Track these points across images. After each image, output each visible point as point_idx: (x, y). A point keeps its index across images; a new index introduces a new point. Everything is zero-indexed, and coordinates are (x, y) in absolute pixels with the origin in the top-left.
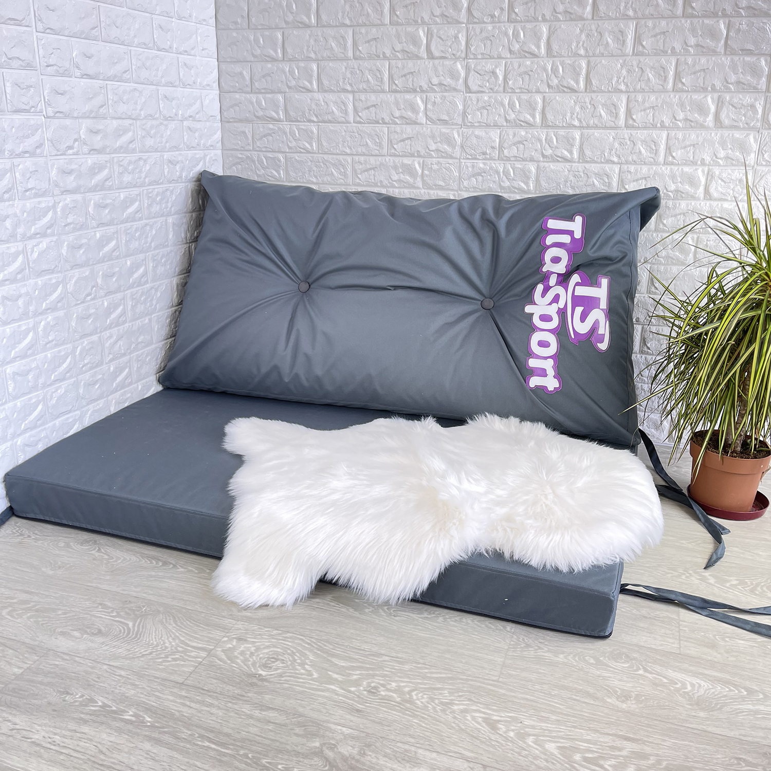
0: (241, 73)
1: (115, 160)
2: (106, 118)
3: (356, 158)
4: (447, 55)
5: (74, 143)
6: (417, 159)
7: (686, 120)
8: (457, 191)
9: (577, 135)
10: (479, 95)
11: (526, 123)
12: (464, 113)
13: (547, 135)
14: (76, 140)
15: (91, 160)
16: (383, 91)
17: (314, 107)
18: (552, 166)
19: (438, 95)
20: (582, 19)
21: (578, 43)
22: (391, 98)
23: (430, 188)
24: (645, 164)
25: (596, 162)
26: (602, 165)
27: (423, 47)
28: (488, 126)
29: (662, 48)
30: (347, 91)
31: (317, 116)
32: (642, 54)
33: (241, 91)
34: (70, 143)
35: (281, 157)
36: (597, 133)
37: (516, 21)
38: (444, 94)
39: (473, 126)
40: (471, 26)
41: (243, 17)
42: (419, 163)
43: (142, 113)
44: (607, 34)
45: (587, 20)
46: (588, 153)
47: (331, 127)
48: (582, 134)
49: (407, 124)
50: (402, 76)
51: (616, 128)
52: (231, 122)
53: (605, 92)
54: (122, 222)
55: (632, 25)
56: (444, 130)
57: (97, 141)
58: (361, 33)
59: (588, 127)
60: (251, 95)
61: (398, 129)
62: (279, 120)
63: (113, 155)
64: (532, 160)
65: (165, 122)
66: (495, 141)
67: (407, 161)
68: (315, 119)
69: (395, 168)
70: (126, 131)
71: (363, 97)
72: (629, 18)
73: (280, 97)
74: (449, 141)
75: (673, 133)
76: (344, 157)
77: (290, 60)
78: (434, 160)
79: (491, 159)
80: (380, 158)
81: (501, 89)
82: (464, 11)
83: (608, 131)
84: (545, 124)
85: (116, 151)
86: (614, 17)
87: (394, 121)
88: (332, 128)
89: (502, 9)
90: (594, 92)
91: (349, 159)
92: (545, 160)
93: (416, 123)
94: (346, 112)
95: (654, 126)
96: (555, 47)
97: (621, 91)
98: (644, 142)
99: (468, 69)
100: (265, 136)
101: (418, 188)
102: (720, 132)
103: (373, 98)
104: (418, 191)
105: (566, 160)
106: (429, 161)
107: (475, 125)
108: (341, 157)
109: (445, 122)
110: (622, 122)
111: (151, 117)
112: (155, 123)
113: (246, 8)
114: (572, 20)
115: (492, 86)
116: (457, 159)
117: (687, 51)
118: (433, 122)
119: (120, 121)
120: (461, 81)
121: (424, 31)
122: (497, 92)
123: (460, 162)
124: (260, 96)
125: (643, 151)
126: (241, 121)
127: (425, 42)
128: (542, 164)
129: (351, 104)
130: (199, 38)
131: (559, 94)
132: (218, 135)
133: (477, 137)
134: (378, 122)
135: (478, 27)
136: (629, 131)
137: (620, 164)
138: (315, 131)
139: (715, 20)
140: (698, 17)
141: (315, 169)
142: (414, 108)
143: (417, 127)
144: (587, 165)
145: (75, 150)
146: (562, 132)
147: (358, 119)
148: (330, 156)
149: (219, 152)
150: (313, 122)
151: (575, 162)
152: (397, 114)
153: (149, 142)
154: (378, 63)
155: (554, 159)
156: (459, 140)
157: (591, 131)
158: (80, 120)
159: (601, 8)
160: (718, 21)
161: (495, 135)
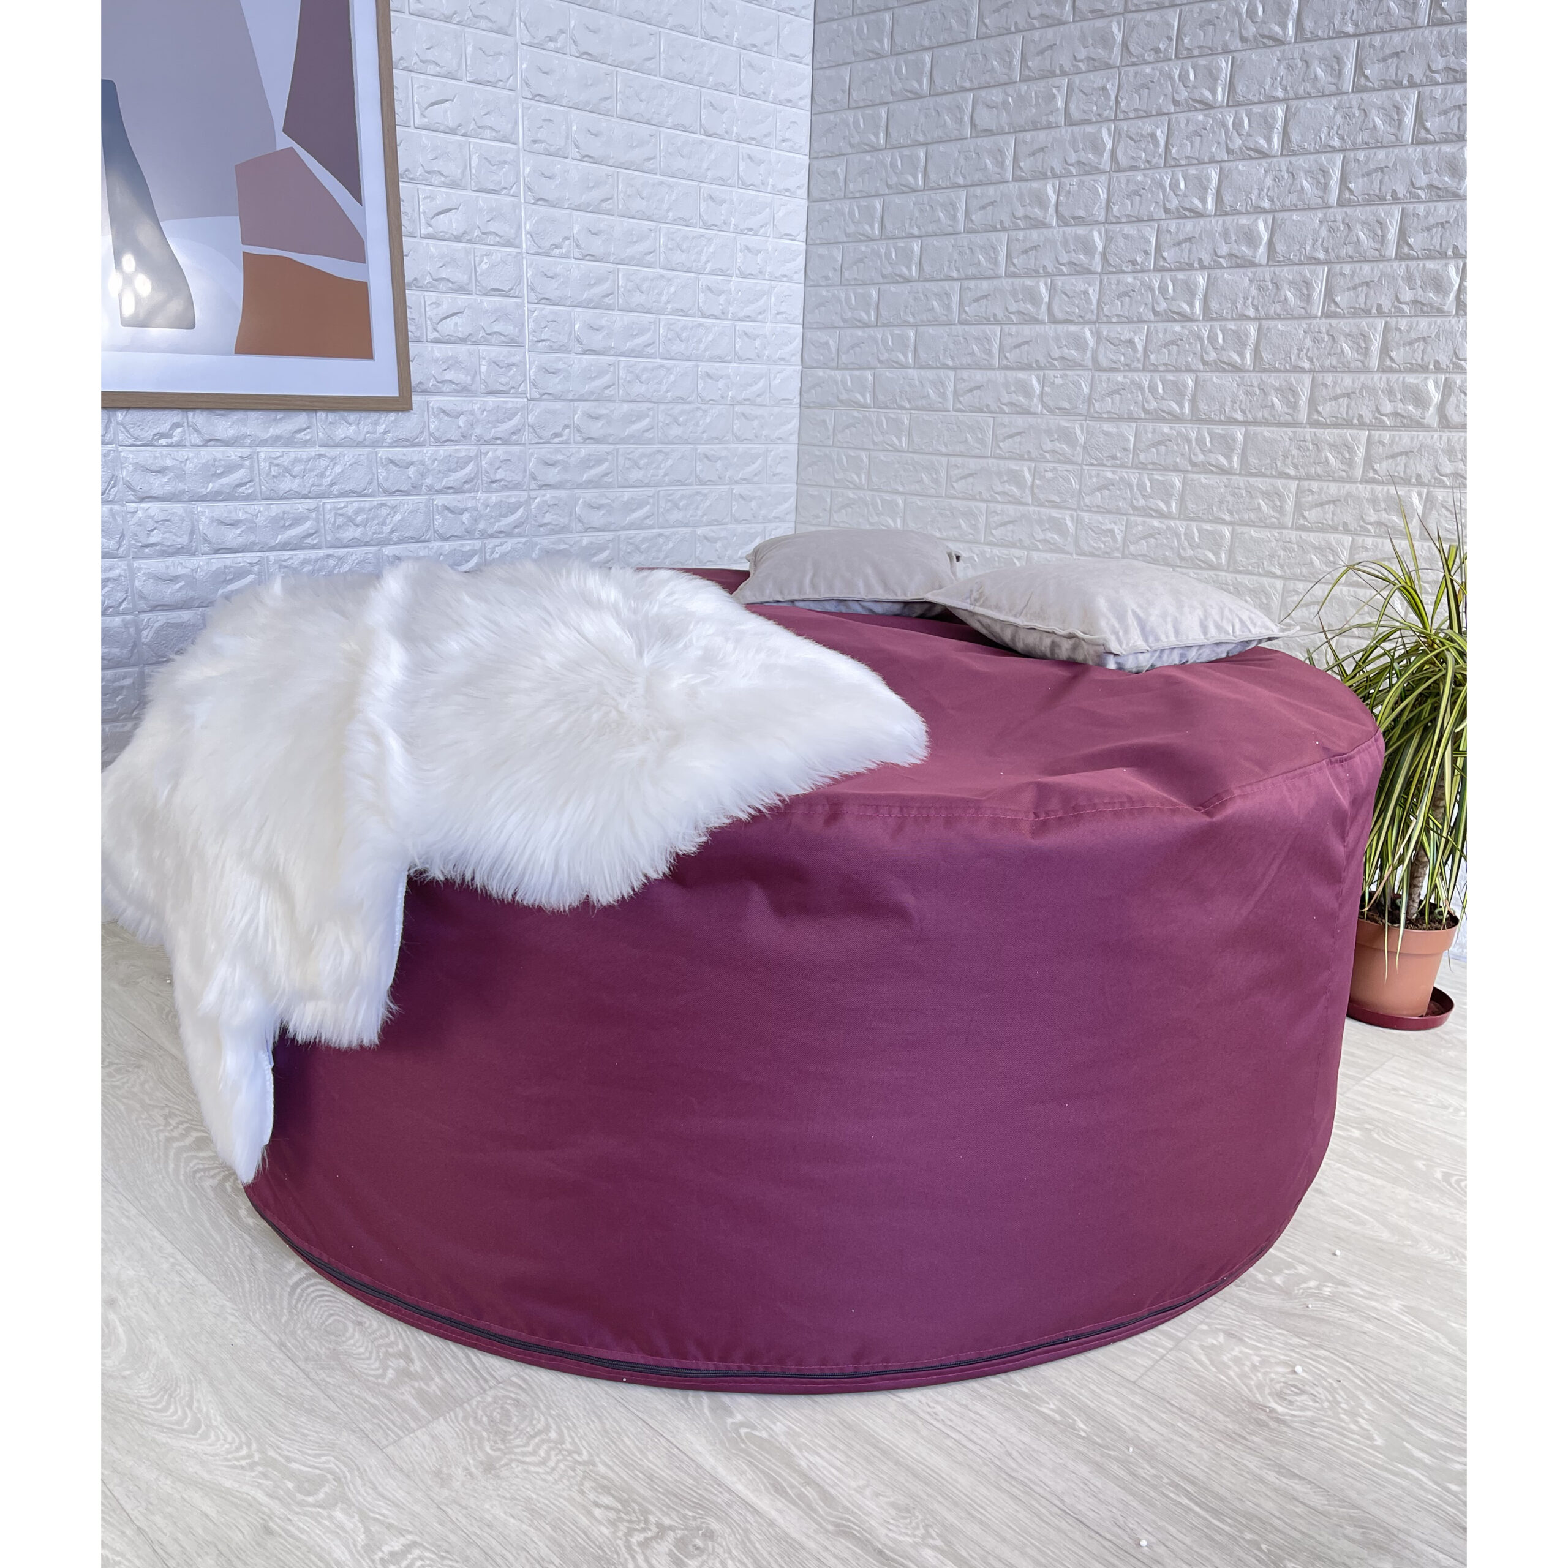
0: (827, 343)
1: (621, 451)
2: (614, 401)
3: (953, 459)
4: (1074, 318)
5: (563, 429)
6: (1028, 463)
7: (1396, 414)
8: (1075, 510)
9: (1239, 434)
10: (1111, 375)
11: (1168, 413)
12: (1089, 400)
13: (1198, 433)
14: (567, 426)
15: (585, 450)
16: (991, 368)
17: (907, 389)
18: (1203, 479)
19: (1058, 373)
20: (1253, 265)
21: (1246, 299)
22: (998, 376)
23: (1042, 505)
24: (1334, 480)
25: (1264, 476)
26: (1272, 480)
27: (1044, 308)
28: (1120, 418)
29: (1363, 306)
30: (948, 367)
31: (909, 402)
32: (1335, 315)
33: (825, 366)
34: (558, 430)
35: (864, 455)
36: (1266, 432)
37: (1163, 270)
38: (1068, 372)
39: (1100, 419)
40: (1105, 278)
41: (835, 270)
42: (1029, 469)
43: (669, 394)
44: (1286, 286)
45: (1260, 265)
46: (1253, 461)
47: (925, 415)
48: (1246, 431)
49: (1018, 413)
50: (1015, 347)
51: (1295, 424)
52: (809, 407)
53: (1281, 371)
54: (624, 529)
55: (1323, 271)
56: (1064, 424)
57: (596, 429)
58: (969, 289)
59: (1256, 423)
60: (837, 372)
61: (1006, 419)
62: (865, 406)
63: (618, 446)
64: (1176, 469)
65: (704, 407)
66: (1129, 440)
67: (1014, 465)
68: (908, 406)
69: (999, 474)
70: (640, 417)
71: (965, 374)
72: (1318, 262)
73: (869, 375)
74: (1067, 436)
75: (1376, 434)
76: (938, 458)
77: (884, 326)
78: (1049, 465)
79: (1123, 466)
80: (981, 461)
81: (1140, 366)
82: (1098, 258)
83: (1285, 429)
84: (1197, 419)
85: (623, 441)
86: (1297, 261)
87: (1002, 409)
88: (926, 417)
89: (1146, 253)
90: (1265, 370)
91: (944, 460)
92: (1195, 469)
93: (1027, 412)
94: (943, 395)
95: (1349, 424)
96: (1214, 305)
97: (1303, 370)
98: (1333, 446)
99: (1098, 335)
100: (847, 427)
101: (1026, 504)
102: (1445, 435)
103: (979, 376)
104: (1027, 508)
105: (1223, 471)
106: (1043, 466)
107: (1105, 416)
108: (934, 458)
109: (1064, 412)
110: (1303, 416)
111: (683, 400)
112: (687, 407)
113: (840, 259)
114: (1238, 266)
115: (1129, 361)
116: (1076, 464)
117: (1402, 311)
118: (1052, 412)
119: (634, 405)
120: (1089, 354)
121: (1046, 285)
122: (1136, 370)
123: (1082, 470)
124: (847, 372)
125: (1331, 459)
126: (822, 406)
127: (1046, 299)
128: (1190, 476)
129: (952, 385)
130: (773, 299)
131: (1217, 374)
132: (794, 424)
133: (1107, 434)
134: (981, 411)
135: (1114, 278)
136: (1313, 430)
137: (1300, 479)
138: (906, 421)
139: (1444, 262)
140: (1418, 258)
141: (902, 472)
142: (1028, 392)
143: (1031, 420)
144: (1252, 480)
145: (565, 438)
146: (1219, 430)
147: (959, 406)
148: (921, 456)
149: (794, 448)
150: (906, 409)
151: (1235, 474)
152: (1006, 398)
153: (675, 431)
154: (987, 328)
155: (1204, 468)
156: (1082, 438)
157: (1258, 429)
158: (576, 404)
159: (1278, 250)
160: (1446, 265)
161: (1129, 431)
